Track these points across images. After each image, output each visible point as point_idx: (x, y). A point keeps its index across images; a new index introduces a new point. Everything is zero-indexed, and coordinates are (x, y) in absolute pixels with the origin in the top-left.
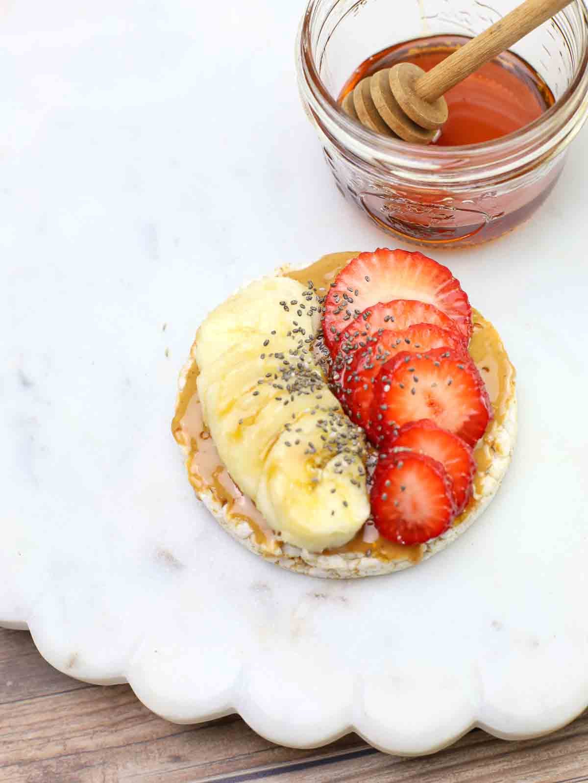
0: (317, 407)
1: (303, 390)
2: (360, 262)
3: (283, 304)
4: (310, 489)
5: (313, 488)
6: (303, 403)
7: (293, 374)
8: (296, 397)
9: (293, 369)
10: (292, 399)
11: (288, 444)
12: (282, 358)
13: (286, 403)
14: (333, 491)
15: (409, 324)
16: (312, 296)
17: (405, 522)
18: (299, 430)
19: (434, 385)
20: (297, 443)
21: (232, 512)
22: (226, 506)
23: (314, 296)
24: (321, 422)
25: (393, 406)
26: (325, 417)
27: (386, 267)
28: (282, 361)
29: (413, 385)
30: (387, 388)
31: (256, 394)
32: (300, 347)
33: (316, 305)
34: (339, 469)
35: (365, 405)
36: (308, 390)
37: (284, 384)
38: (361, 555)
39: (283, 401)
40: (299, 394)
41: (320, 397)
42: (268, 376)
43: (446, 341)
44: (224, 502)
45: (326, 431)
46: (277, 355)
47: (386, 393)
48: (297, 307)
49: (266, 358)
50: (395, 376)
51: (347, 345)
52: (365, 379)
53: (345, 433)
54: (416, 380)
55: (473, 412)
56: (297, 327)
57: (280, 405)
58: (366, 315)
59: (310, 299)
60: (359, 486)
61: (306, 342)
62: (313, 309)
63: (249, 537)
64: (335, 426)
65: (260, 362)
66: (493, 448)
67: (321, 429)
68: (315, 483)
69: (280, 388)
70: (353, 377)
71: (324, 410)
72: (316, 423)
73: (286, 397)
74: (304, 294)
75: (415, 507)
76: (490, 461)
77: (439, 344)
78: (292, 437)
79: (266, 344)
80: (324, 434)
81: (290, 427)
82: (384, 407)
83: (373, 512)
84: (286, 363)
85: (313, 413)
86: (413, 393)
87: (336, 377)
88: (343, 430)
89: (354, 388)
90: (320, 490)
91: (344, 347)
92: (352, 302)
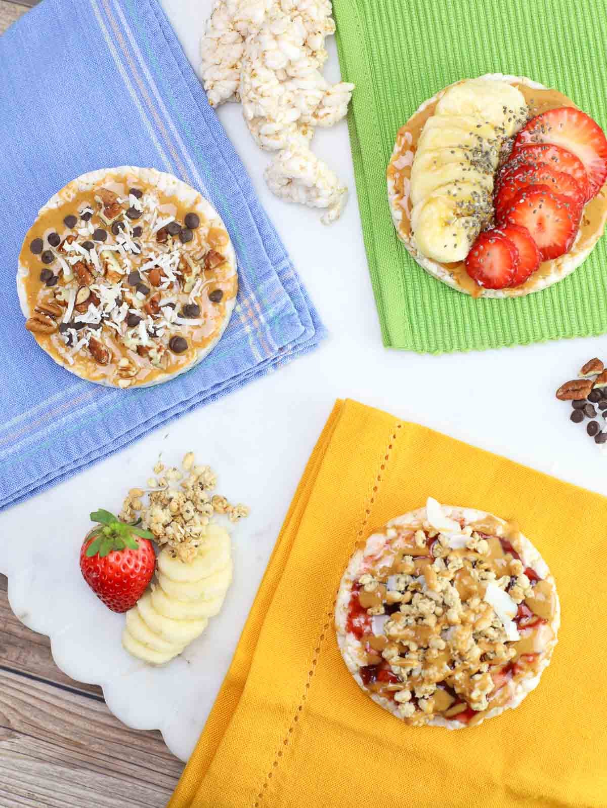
0: (479, 183)
1: (479, 168)
2: (566, 112)
3: (505, 108)
4: (444, 225)
5: (446, 225)
6: (474, 175)
7: (480, 155)
8: (472, 170)
9: (482, 152)
10: (469, 170)
11: (449, 192)
12: (481, 141)
13: (464, 170)
14: (455, 235)
15: (563, 169)
16: (525, 113)
17: (482, 272)
18: (460, 189)
19: (548, 216)
20: (455, 195)
21: (399, 202)
22: (397, 196)
23: (526, 114)
24: (475, 193)
25: (518, 211)
26: (479, 192)
27: (577, 125)
28: (479, 143)
29: (537, 208)
30: (522, 201)
31: (452, 152)
32: (496, 140)
33: (524, 120)
34: (466, 225)
35: (506, 198)
36: (481, 170)
37: (471, 158)
38: (447, 273)
39: (464, 167)
40: (474, 169)
41: (484, 178)
42: (467, 146)
43: (575, 195)
44: (398, 192)
45: (474, 199)
46: (479, 138)
47: (519, 203)
48: (511, 116)
49: (473, 136)
50: (531, 197)
51: (521, 158)
52: (515, 184)
53: (484, 208)
54: (540, 207)
55: (559, 244)
56: (503, 127)
57: (460, 168)
58: (544, 146)
59: (522, 113)
60: (470, 241)
61: (502, 138)
62: (519, 121)
63: (398, 220)
64: (481, 200)
65: (467, 135)
66: (558, 266)
67: (471, 196)
68: (448, 223)
69: (468, 158)
70: (510, 180)
71: (481, 187)
72: (472, 191)
73: (467, 165)
74: (521, 108)
75: (491, 267)
76: (550, 273)
77: (570, 194)
78: (454, 191)
79: (478, 126)
80: (472, 201)
81: (457, 183)
82: (513, 209)
83: (468, 258)
84: (481, 145)
85: (474, 185)
86: (534, 212)
87: (503, 171)
88: (483, 204)
89: (507, 185)
90: (448, 229)
91: (519, 157)
92: (543, 133)
